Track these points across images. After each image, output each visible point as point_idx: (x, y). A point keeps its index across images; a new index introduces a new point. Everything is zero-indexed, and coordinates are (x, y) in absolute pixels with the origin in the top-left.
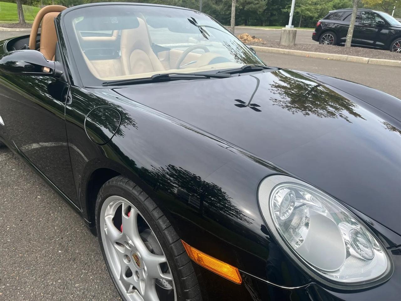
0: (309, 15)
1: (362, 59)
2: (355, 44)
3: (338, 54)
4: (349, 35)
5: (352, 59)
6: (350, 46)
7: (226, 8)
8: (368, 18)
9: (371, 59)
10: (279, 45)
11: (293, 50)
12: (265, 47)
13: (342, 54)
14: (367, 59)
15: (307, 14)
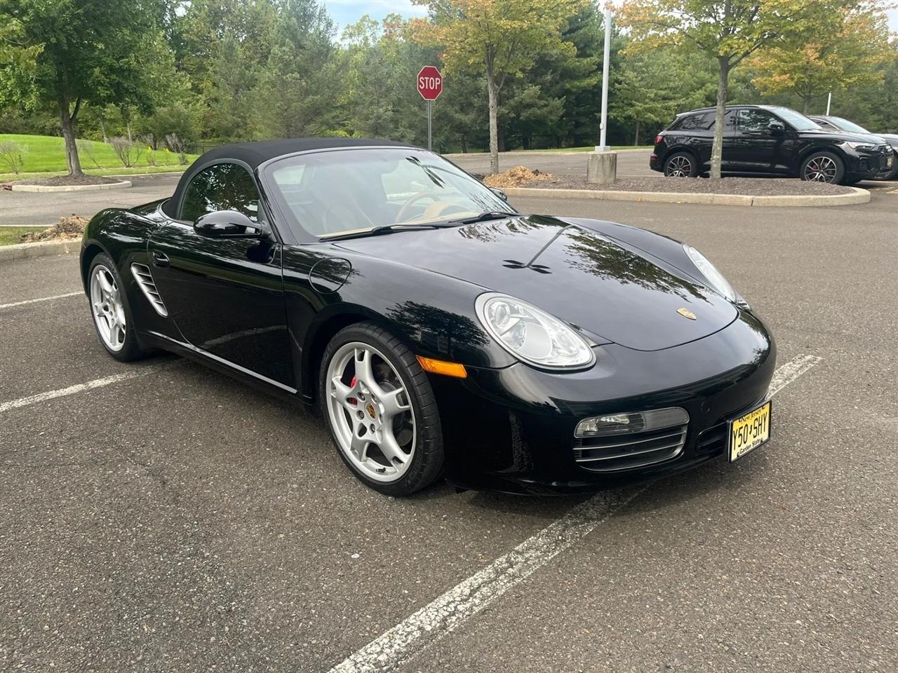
0: (653, 120)
1: (741, 198)
2: (727, 171)
3: (697, 193)
4: (715, 157)
5: (721, 199)
6: (719, 176)
7: (481, 117)
8: (755, 121)
9: (757, 197)
10: (586, 183)
11: (612, 190)
12: (559, 188)
13: (702, 192)
14: (749, 197)
15: (649, 118)
